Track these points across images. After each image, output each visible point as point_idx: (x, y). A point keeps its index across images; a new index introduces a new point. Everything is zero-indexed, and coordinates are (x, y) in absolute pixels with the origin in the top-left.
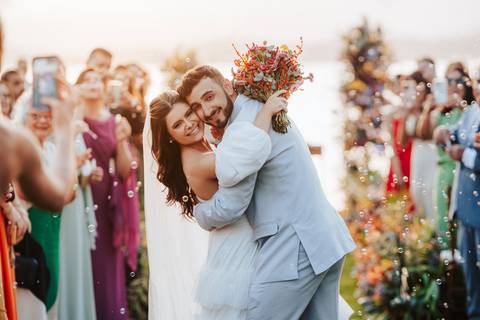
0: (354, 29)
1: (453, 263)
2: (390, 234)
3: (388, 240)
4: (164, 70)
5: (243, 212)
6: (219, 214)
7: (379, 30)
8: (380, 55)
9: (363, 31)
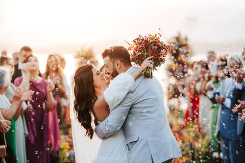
0: (174, 38)
1: (219, 158)
2: (187, 143)
3: (186, 146)
4: (76, 57)
5: (120, 127)
6: (107, 129)
7: (186, 39)
8: (187, 53)
9: (178, 39)
